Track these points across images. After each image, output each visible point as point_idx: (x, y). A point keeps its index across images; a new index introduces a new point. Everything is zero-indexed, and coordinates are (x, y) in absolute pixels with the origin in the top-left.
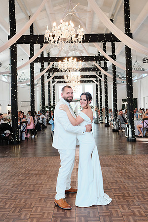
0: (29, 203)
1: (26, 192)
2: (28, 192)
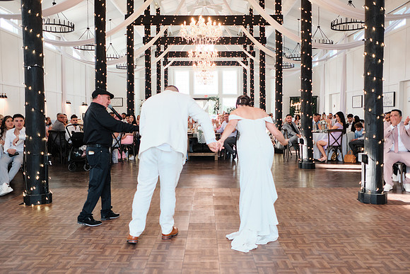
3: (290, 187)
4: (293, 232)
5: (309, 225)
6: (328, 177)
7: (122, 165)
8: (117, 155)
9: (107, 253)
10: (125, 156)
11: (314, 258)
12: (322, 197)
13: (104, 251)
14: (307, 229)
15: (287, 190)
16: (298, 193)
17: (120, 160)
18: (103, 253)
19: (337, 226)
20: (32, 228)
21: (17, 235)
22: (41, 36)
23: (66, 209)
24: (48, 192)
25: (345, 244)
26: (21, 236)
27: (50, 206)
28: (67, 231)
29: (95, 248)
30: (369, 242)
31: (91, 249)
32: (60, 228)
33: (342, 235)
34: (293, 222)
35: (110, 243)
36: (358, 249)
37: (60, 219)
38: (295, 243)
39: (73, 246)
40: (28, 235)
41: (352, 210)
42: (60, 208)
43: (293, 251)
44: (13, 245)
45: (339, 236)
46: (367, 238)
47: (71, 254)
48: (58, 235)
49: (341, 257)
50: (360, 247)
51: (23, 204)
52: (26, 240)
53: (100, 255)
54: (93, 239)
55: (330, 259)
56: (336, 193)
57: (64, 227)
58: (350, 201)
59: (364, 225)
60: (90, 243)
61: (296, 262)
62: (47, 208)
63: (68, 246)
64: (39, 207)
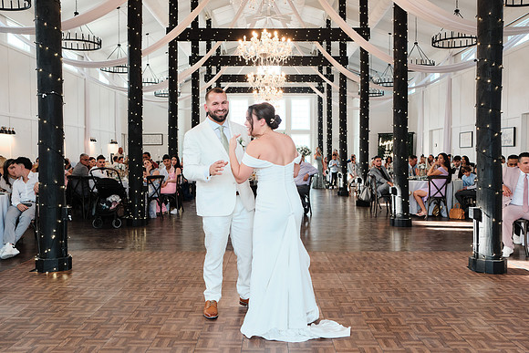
0: (188, 331)
1: (178, 312)
2: (182, 314)
3: (379, 250)
4: (384, 310)
5: (405, 301)
6: (429, 238)
7: (162, 220)
8: (155, 208)
9: (143, 336)
10: (165, 209)
11: (412, 345)
12: (422, 264)
13: (140, 332)
14: (403, 305)
15: (375, 254)
16: (390, 259)
17: (160, 215)
18: (137, 335)
19: (441, 302)
20: (46, 303)
21: (27, 311)
22: (60, 55)
23: (90, 277)
24: (67, 255)
25: (453, 326)
26: (31, 312)
27: (69, 274)
28: (91, 306)
29: (127, 328)
30: (485, 324)
31: (121, 330)
32: (82, 302)
33: (449, 315)
34: (384, 297)
35: (147, 323)
36: (470, 333)
37: (82, 291)
38: (388, 325)
39: (98, 327)
40: (41, 311)
41: (460, 281)
42: (82, 276)
43: (384, 334)
44: (22, 324)
45: (446, 316)
46: (481, 319)
47: (97, 337)
48: (79, 311)
49: (448, 343)
50: (473, 330)
51: (34, 270)
52: (39, 318)
53: (133, 338)
54: (125, 317)
55: (434, 346)
56: (439, 259)
57: (87, 301)
58: (458, 270)
59: (478, 301)
60: (121, 322)
61: (388, 349)
62: (65, 277)
63: (93, 326)
64: (55, 275)
